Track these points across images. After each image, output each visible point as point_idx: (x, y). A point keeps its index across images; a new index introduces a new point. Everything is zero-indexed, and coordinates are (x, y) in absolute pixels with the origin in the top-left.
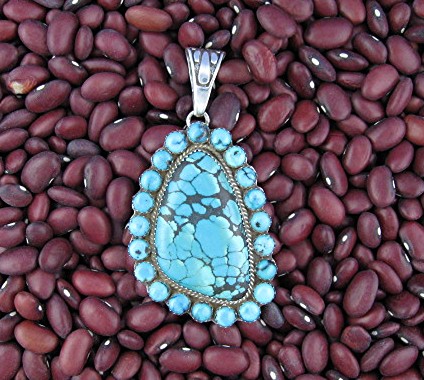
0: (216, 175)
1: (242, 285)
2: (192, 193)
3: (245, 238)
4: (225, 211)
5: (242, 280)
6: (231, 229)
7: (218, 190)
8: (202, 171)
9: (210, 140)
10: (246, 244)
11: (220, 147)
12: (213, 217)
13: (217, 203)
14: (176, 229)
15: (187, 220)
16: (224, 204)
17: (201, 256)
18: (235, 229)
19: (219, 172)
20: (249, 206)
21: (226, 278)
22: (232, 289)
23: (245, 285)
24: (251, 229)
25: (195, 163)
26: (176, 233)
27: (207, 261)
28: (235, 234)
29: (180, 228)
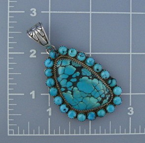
0: (71, 64)
1: (108, 94)
2: (67, 77)
3: (97, 78)
4: (83, 74)
5: (106, 92)
6: (89, 78)
7: (75, 69)
8: (65, 66)
9: (60, 53)
10: (99, 80)
11: (65, 53)
12: (80, 79)
13: (78, 74)
14: (71, 93)
15: (72, 87)
16: (81, 72)
17: (86, 95)
18: (91, 77)
19: (71, 62)
20: (90, 65)
21: (100, 96)
22: (105, 98)
23: (109, 93)
24: (96, 73)
25: (61, 66)
26: (72, 94)
27: (90, 95)
28: (92, 79)
29: (72, 92)
